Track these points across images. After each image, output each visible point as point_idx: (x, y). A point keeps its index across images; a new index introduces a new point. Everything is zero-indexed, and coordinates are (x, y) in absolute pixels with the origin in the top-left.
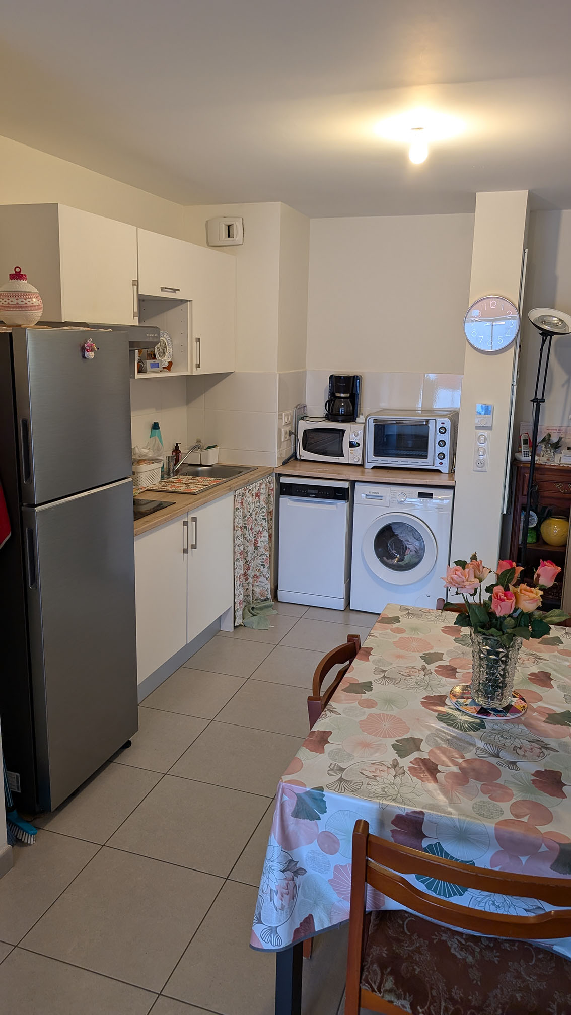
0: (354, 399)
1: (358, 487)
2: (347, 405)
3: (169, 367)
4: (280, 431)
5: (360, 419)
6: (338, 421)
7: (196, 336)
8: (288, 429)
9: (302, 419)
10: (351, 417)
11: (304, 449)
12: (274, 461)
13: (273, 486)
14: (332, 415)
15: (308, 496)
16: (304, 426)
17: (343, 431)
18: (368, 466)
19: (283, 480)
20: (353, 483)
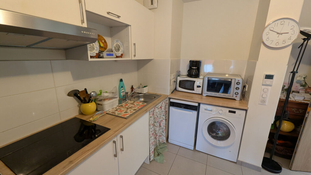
0: (198, 69)
1: (201, 106)
2: (196, 71)
3: (121, 56)
4: (171, 80)
5: (201, 77)
6: (192, 77)
7: (133, 42)
8: (173, 80)
9: (179, 76)
10: (197, 76)
11: (179, 87)
12: (168, 93)
13: (167, 102)
14: (190, 75)
15: (181, 107)
16: (179, 79)
17: (194, 82)
18: (204, 95)
19: (172, 100)
20: (199, 104)
